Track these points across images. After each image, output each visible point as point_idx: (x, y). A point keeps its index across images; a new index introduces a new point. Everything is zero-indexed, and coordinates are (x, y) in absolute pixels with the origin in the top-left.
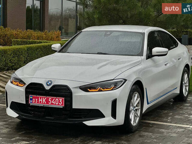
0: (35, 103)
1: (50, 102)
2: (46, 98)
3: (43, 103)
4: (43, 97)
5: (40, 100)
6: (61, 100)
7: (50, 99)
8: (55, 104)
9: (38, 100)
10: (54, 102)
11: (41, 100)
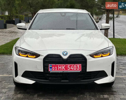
0: (55, 70)
1: (69, 68)
2: (65, 66)
3: (63, 69)
4: (62, 65)
5: (59, 68)
6: (79, 66)
7: (68, 66)
8: (74, 70)
9: (57, 68)
10: (73, 68)
11: (61, 68)
